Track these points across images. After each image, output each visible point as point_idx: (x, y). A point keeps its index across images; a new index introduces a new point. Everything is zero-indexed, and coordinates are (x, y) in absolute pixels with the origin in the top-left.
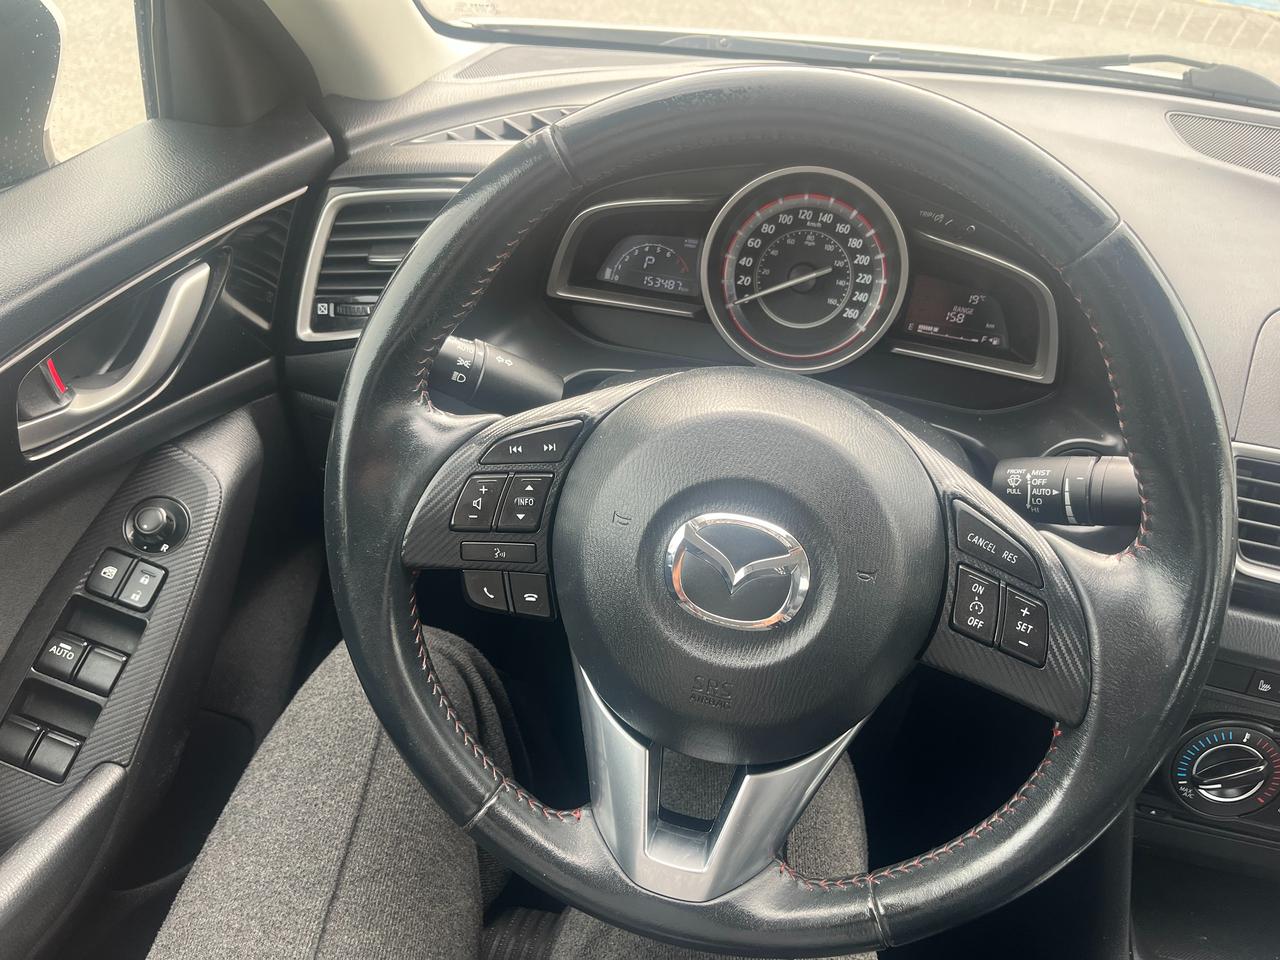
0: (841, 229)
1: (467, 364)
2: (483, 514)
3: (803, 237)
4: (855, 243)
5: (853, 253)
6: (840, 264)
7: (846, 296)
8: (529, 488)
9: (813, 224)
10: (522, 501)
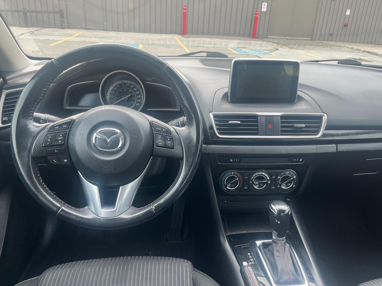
0: (131, 86)
1: (44, 118)
2: (51, 142)
3: (123, 89)
4: (135, 89)
5: (135, 91)
6: (133, 94)
7: (136, 101)
8: (61, 135)
9: (125, 86)
10: (60, 138)
